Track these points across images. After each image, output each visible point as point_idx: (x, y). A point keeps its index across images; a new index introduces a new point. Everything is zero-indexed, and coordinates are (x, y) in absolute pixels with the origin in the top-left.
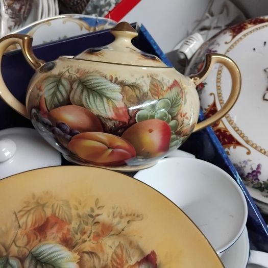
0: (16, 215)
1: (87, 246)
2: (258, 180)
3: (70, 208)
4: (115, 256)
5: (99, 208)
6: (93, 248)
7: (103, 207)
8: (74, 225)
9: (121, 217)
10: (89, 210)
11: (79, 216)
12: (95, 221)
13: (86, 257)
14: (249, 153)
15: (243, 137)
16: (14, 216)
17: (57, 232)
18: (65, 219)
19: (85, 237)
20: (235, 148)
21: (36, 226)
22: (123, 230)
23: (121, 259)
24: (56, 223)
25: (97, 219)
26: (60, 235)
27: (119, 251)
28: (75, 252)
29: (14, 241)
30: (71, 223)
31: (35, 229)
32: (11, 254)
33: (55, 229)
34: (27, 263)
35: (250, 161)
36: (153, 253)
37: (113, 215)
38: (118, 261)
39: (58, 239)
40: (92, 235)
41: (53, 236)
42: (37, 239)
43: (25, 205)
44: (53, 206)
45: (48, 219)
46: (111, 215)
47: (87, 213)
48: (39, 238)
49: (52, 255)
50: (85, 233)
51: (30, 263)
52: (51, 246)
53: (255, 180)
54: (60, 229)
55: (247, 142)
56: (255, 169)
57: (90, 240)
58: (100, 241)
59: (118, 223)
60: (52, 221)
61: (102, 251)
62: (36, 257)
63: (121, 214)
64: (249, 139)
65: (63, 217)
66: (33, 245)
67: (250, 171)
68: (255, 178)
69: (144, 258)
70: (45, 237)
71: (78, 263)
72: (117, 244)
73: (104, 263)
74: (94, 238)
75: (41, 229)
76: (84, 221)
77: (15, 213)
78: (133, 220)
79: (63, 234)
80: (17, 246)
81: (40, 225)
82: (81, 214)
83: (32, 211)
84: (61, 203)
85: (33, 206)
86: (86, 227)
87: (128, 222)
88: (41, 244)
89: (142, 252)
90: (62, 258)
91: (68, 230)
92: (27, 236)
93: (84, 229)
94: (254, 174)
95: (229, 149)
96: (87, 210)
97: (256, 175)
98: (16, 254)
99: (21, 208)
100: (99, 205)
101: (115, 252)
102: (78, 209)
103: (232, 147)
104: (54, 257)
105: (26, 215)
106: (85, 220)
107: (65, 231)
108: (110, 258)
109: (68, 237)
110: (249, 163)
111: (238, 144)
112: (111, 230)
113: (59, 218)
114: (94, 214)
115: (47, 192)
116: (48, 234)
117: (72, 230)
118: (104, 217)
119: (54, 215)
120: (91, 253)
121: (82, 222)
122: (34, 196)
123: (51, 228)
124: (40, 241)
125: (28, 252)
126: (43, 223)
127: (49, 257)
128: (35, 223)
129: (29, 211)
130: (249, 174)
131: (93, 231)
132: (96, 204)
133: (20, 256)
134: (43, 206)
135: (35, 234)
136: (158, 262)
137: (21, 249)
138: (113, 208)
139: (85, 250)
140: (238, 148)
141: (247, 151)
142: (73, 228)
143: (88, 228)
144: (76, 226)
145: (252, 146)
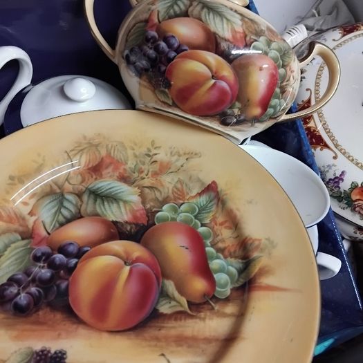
0: (68, 154)
1: (147, 182)
2: (339, 188)
3: (126, 149)
4: (175, 190)
5: (155, 148)
6: (153, 183)
7: (160, 147)
8: (131, 164)
9: (180, 156)
10: (146, 149)
11: (136, 156)
12: (152, 160)
13: (147, 191)
14: (335, 158)
15: (333, 140)
16: (66, 155)
17: (113, 171)
18: (121, 159)
19: (143, 175)
20: (321, 150)
21: (90, 166)
22: (182, 166)
23: (182, 192)
24: (111, 163)
25: (155, 158)
26: (117, 174)
27: (179, 186)
28: (135, 187)
29: (67, 180)
30: (126, 163)
31: (88, 169)
32: (66, 191)
33: (110, 169)
34: (85, 198)
35: (335, 166)
36: (214, 182)
37: (171, 153)
38: (179, 193)
39: (115, 177)
40: (150, 174)
41: (109, 175)
42: (92, 177)
43: (76, 145)
44: (107, 146)
45: (102, 159)
46: (169, 155)
47: (144, 153)
48: (94, 177)
49: (111, 190)
50: (142, 172)
51: (89, 197)
52: (109, 183)
53: (335, 187)
54: (116, 168)
55: (336, 146)
56: (338, 175)
57: (148, 178)
58: (159, 178)
59: (177, 160)
60: (107, 161)
61: (162, 185)
62: (94, 192)
63: (179, 153)
64: (339, 143)
65: (118, 157)
66: (89, 183)
67: (333, 177)
68: (336, 185)
69: (205, 189)
70: (101, 176)
71: (139, 195)
72: (176, 180)
73: (166, 195)
74: (152, 176)
75: (96, 170)
76: (140, 161)
77: (66, 152)
78: (192, 158)
79: (120, 173)
80: (70, 184)
81: (94, 165)
82: (137, 154)
83: (85, 151)
84: (115, 144)
85: (86, 146)
86: (143, 167)
87: (187, 159)
88: (97, 182)
89: (203, 184)
90: (122, 192)
91: (125, 169)
92: (81, 175)
93: (141, 168)
94: (337, 180)
95: (315, 150)
96: (144, 150)
97: (338, 183)
98: (71, 190)
99: (72, 148)
100: (155, 146)
101: (175, 187)
102: (133, 149)
103: (318, 149)
104: (114, 191)
105: (80, 154)
106: (143, 160)
107: (121, 171)
108: (170, 191)
109: (125, 175)
110: (334, 168)
111: (326, 146)
112: (170, 168)
113: (114, 158)
114: (151, 154)
115: (99, 134)
116: (103, 173)
117: (128, 169)
118: (162, 156)
119: (109, 155)
120: (151, 188)
121: (138, 162)
122: (85, 137)
123: (107, 168)
124: (96, 179)
125: (84, 189)
126: (97, 163)
127: (108, 191)
128: (89, 162)
129: (82, 150)
130: (330, 179)
131: (151, 170)
132: (153, 145)
133: (77, 192)
134: (97, 146)
135: (89, 173)
136: (219, 189)
137: (77, 186)
138: (171, 148)
139: (145, 185)
140: (326, 150)
141: (334, 155)
142: (130, 168)
143: (145, 168)
144: (133, 166)
145: (340, 150)
